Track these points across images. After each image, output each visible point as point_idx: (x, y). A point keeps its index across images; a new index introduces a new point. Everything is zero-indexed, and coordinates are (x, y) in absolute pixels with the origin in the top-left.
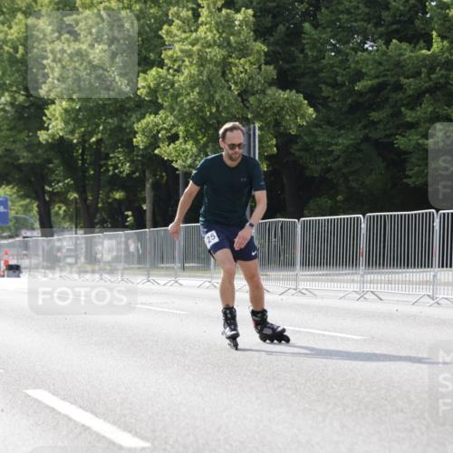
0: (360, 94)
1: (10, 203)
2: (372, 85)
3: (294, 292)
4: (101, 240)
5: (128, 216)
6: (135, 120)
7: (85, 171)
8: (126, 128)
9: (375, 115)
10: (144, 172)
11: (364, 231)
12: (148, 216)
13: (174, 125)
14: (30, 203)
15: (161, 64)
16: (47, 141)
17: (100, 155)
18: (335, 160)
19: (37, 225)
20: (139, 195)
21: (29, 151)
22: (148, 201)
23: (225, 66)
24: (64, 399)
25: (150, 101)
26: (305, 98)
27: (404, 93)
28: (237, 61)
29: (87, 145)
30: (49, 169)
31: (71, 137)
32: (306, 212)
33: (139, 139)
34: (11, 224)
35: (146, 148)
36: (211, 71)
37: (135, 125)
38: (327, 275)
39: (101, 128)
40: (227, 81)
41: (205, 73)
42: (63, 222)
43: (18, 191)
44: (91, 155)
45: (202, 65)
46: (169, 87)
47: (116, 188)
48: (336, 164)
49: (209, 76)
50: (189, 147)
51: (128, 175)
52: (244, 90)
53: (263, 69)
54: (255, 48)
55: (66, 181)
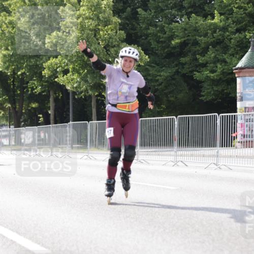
0: (174, 48)
2: (181, 42)
4: (24, 132)
5: (40, 118)
7: (14, 91)
8: (39, 65)
9: (183, 60)
10: (49, 92)
11: (176, 126)
12: (52, 117)
13: (67, 65)
17: (23, 82)
18: (160, 84)
20: (46, 105)
22: (51, 108)
23: (96, 31)
26: (142, 50)
27: (200, 46)
28: (103, 28)
29: (16, 76)
31: (6, 71)
33: (46, 72)
35: (50, 77)
36: (88, 34)
37: (44, 64)
38: (155, 151)
40: (97, 39)
41: (85, 35)
44: (18, 82)
45: (83, 30)
47: (33, 101)
48: (160, 87)
49: (87, 37)
50: (75, 77)
51: (40, 94)
52: (107, 45)
53: (118, 33)
54: (114, 20)
55: (4, 97)
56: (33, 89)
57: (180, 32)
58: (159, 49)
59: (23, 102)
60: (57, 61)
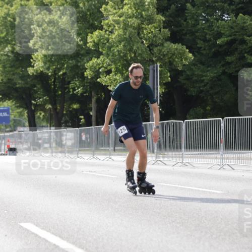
0: (220, 46)
1: (10, 111)
2: (227, 41)
3: (181, 164)
5: (81, 119)
6: (86, 61)
7: (55, 91)
8: (80, 66)
9: (229, 59)
10: (91, 92)
11: (223, 128)
12: (94, 119)
13: (109, 65)
14: (23, 111)
15: (101, 28)
16: (33, 74)
17: (64, 82)
18: (205, 86)
19: (27, 124)
20: (88, 106)
21: (22, 80)
22: (93, 109)
23: (139, 29)
24: (43, 229)
25: (94, 50)
26: (187, 48)
27: (247, 45)
28: (147, 26)
29: (57, 76)
30: (34, 90)
31: (47, 72)
32: (188, 116)
33: (88, 73)
34: (11, 123)
35: (92, 78)
36: (130, 33)
37: (86, 65)
38: (200, 154)
39: (65, 66)
40: (141, 38)
41: (127, 33)
42: (42, 122)
43: (15, 104)
44: (59, 83)
45: (126, 29)
46: (106, 42)
47: (74, 102)
48: (206, 88)
49: (130, 35)
50: (118, 78)
51: (82, 94)
52: (151, 44)
53: (162, 31)
54: (157, 18)
55: (44, 98)
56: (74, 90)
57: (227, 31)
58: (206, 49)
59: (64, 103)
60: (99, 61)
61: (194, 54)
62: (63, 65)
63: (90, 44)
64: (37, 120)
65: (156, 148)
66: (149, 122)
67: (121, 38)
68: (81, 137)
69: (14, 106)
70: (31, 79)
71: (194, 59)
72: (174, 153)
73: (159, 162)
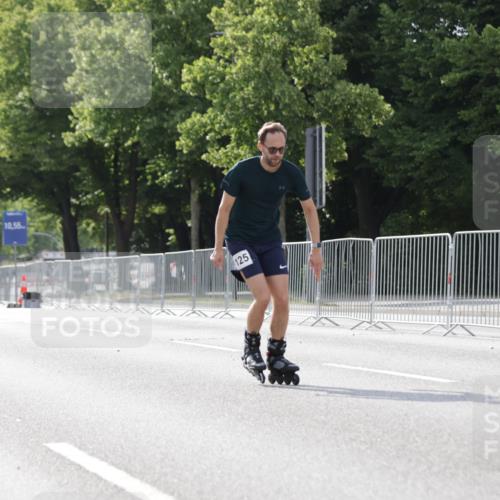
0: (447, 89)
1: (28, 219)
2: (461, 79)
3: (369, 325)
4: (136, 264)
5: (169, 235)
6: (179, 120)
7: (118, 180)
8: (168, 128)
9: (464, 114)
10: (189, 182)
11: (452, 253)
12: (194, 234)
13: (225, 127)
14: (53, 218)
15: (209, 53)
16: (73, 145)
17: (135, 162)
18: (417, 168)
19: (61, 245)
20: (182, 210)
21: (51, 157)
22: (193, 215)
23: (285, 55)
24: (92, 454)
25: (196, 97)
26: (381, 93)
28: (300, 49)
29: (120, 150)
30: (75, 177)
31: (101, 141)
32: (382, 230)
33: (183, 142)
34: (29, 243)
35: (191, 153)
36: (268, 62)
37: (178, 126)
38: (407, 305)
39: (138, 128)
40: (289, 74)
41: (261, 64)
42: (92, 241)
43: (38, 204)
44: (126, 162)
45: (259, 55)
46: (219, 80)
47: (155, 201)
48: (418, 173)
49: (266, 67)
50: (242, 153)
51: (170, 185)
52: (309, 85)
53: (331, 59)
54: (322, 34)
55: (96, 193)
56: (155, 176)
58: (419, 94)
59: (135, 203)
60: (205, 119)
61: (394, 106)
62: (133, 127)
63: (186, 84)
64: (81, 238)
65: (318, 293)
66: (305, 240)
67: (250, 72)
68: (168, 270)
69: (34, 210)
70: (69, 155)
71: (394, 115)
72: (354, 304)
73: (323, 321)
